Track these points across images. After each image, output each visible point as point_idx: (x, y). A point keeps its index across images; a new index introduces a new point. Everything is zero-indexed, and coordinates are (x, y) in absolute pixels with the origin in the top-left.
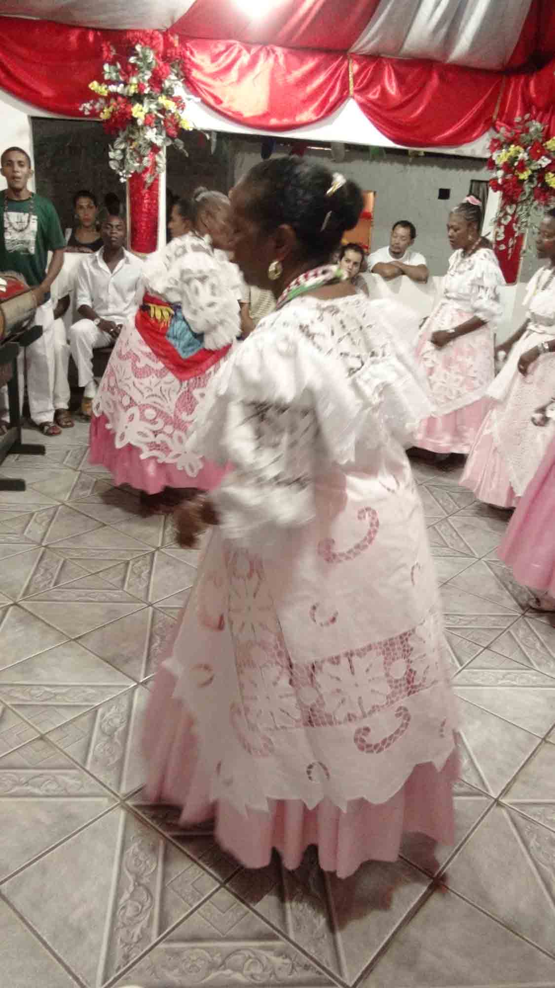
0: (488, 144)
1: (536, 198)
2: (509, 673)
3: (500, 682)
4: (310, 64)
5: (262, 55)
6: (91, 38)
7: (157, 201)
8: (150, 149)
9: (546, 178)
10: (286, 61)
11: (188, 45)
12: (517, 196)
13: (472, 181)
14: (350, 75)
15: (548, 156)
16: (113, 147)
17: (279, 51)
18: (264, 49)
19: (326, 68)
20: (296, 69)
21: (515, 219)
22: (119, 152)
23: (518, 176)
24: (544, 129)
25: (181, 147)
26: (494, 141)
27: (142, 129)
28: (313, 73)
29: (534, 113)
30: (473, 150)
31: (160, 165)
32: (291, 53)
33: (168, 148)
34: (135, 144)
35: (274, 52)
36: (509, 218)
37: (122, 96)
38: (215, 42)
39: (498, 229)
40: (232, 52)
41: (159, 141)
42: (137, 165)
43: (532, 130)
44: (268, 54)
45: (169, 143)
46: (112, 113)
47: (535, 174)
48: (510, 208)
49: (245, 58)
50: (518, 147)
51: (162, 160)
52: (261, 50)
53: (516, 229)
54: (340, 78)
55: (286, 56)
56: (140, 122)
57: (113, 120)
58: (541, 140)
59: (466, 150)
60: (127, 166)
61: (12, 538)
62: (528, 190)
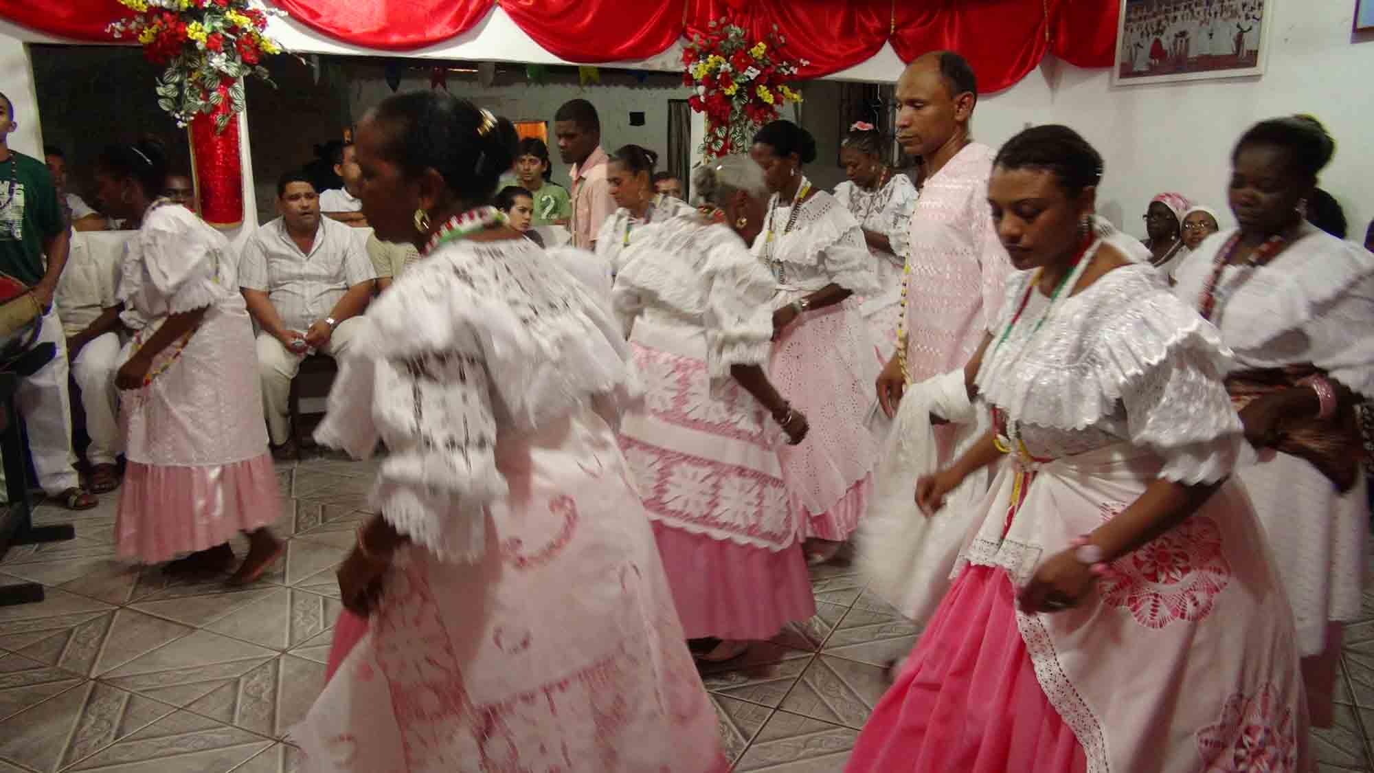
0: (681, 55)
1: (751, 116)
2: (812, 738)
3: (802, 753)
7: (237, 151)
8: (219, 82)
9: (758, 91)
12: (727, 115)
13: (670, 101)
15: (757, 67)
16: (161, 80)
21: (728, 143)
22: (172, 86)
23: (723, 92)
24: (745, 35)
25: (266, 77)
26: (687, 51)
27: (205, 55)
29: (731, 16)
30: (664, 63)
31: (236, 102)
33: (245, 78)
34: (195, 75)
36: (721, 143)
37: (170, 11)
41: (232, 70)
42: (201, 103)
43: (732, 35)
45: (247, 72)
46: (157, 36)
47: (744, 87)
48: (720, 131)
50: (717, 57)
51: (238, 93)
56: (201, 46)
57: (159, 44)
58: (744, 48)
59: (655, 63)
60: (186, 106)
61: (37, 675)
62: (738, 108)
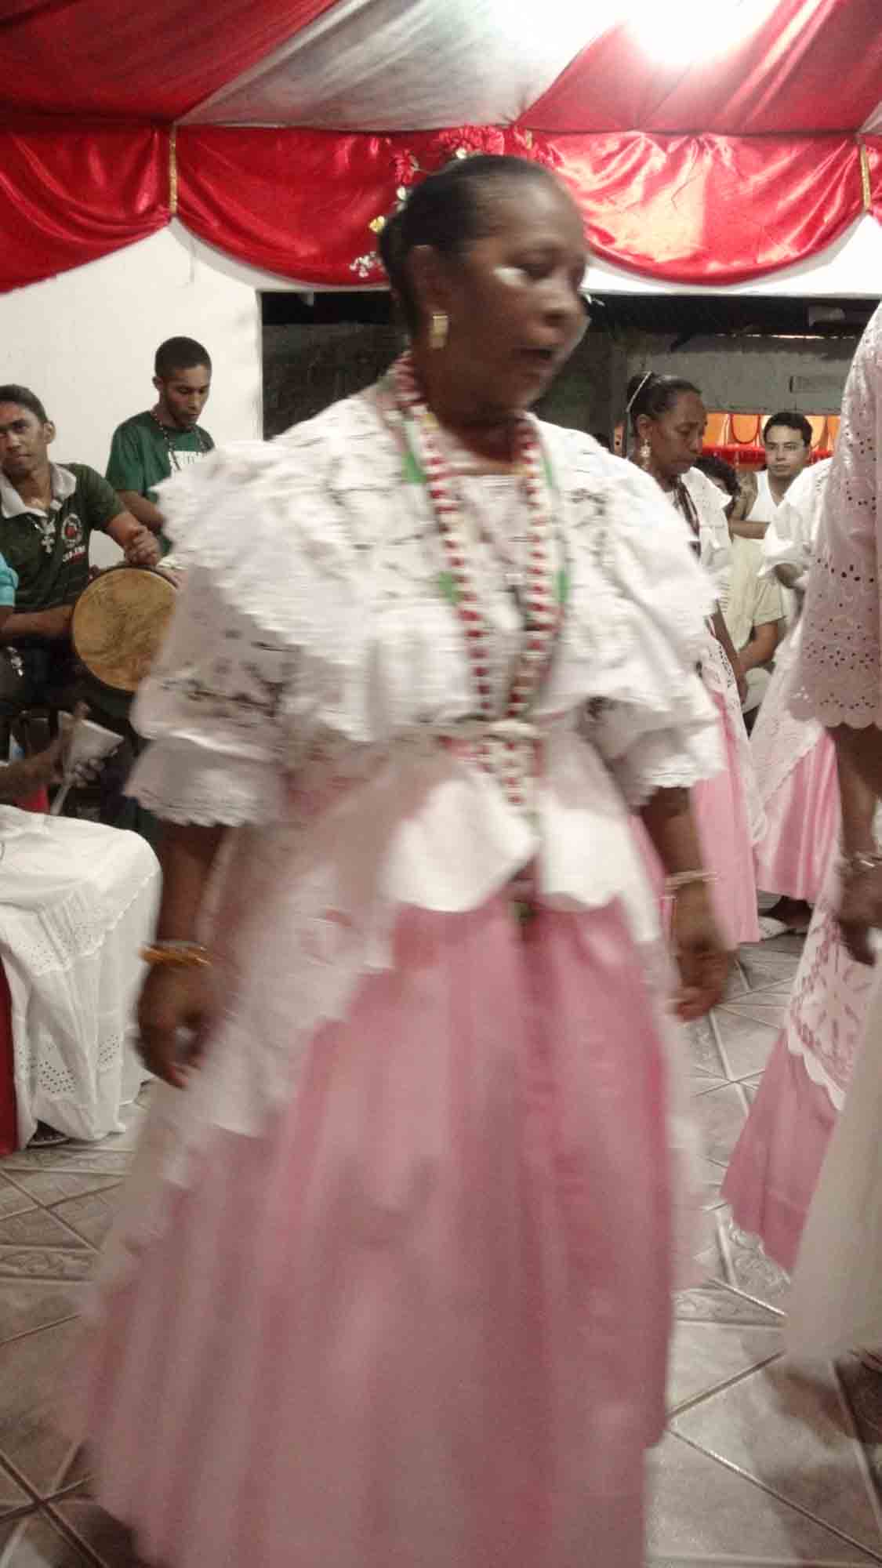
4: (783, 160)
5: (690, 152)
6: (374, 150)
10: (736, 160)
11: (551, 145)
14: (864, 173)
17: (721, 141)
18: (694, 141)
19: (815, 165)
20: (757, 170)
28: (788, 177)
32: (743, 143)
35: (712, 144)
38: (600, 136)
40: (633, 151)
44: (702, 148)
49: (658, 160)
52: (688, 143)
54: (844, 180)
55: (735, 149)
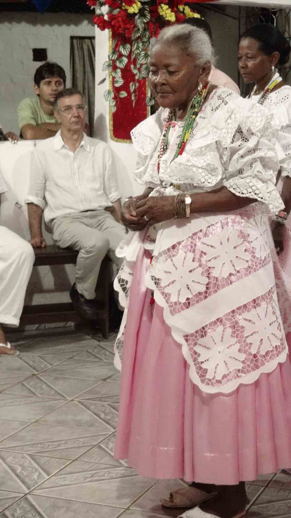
9: (160, 10)
12: (130, 33)
13: (72, 38)
21: (132, 60)
23: (126, 10)
36: (125, 60)
39: (114, 74)
47: (146, 6)
48: (124, 49)
53: (135, 72)
62: (141, 26)
